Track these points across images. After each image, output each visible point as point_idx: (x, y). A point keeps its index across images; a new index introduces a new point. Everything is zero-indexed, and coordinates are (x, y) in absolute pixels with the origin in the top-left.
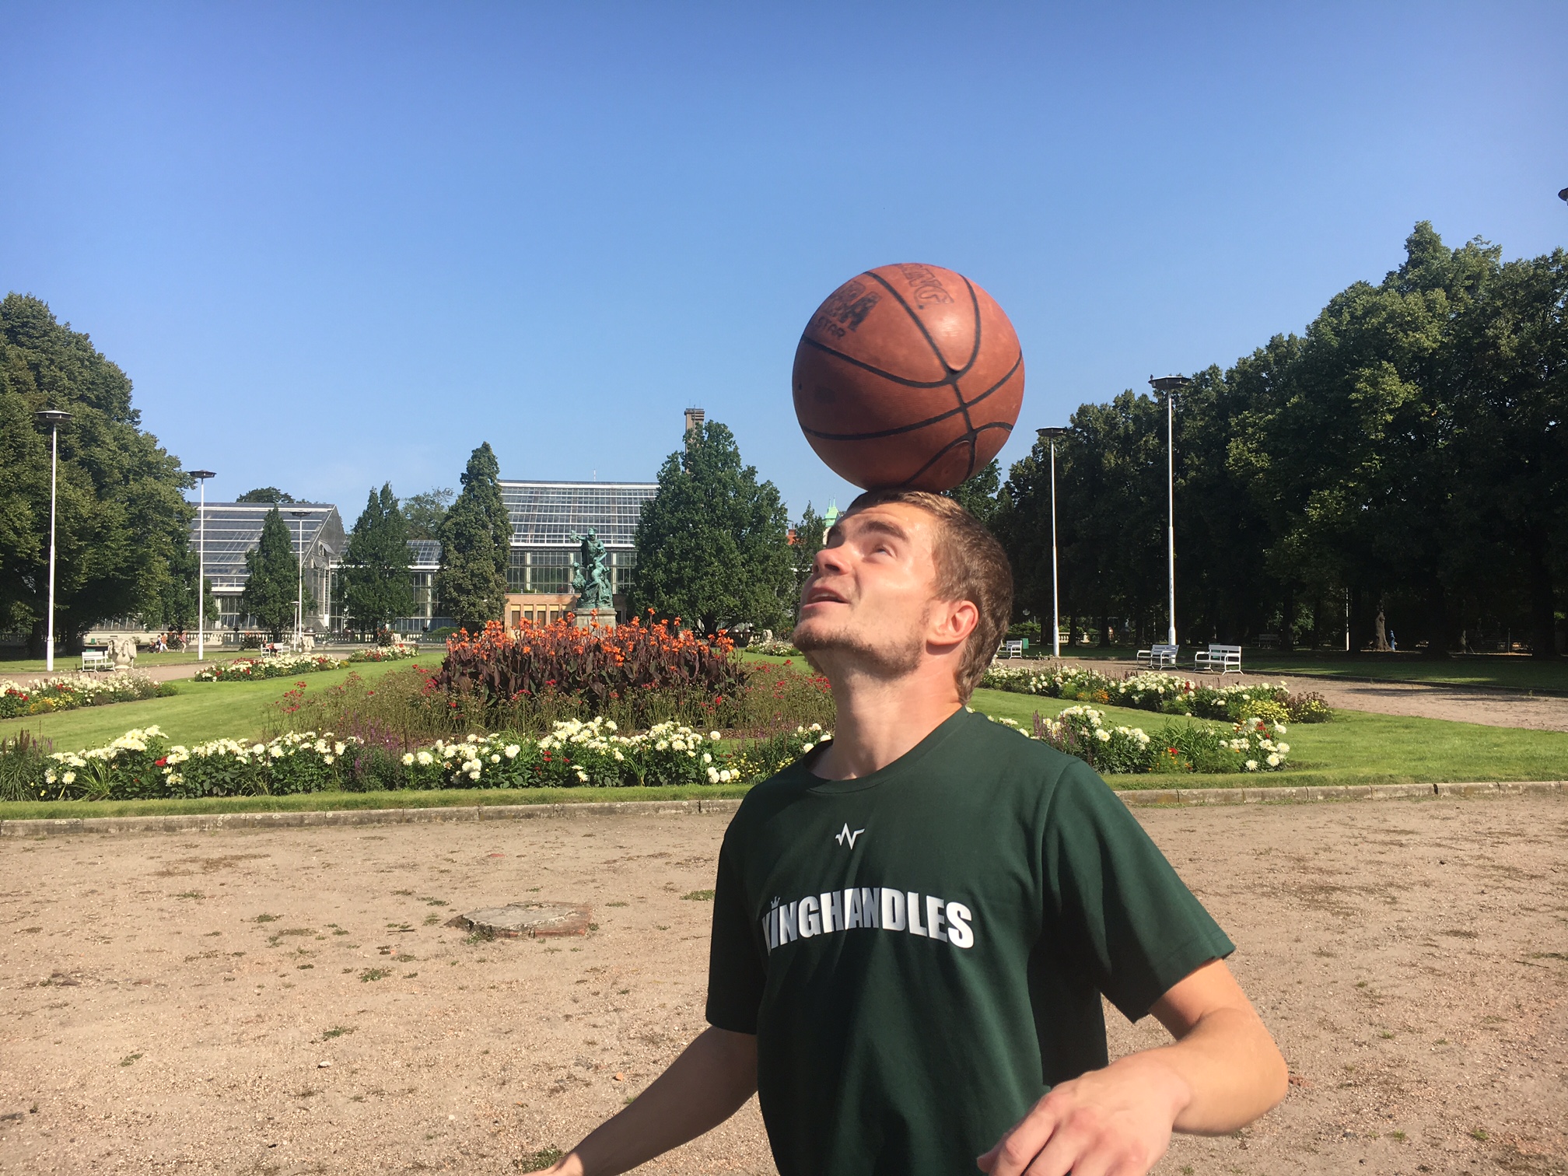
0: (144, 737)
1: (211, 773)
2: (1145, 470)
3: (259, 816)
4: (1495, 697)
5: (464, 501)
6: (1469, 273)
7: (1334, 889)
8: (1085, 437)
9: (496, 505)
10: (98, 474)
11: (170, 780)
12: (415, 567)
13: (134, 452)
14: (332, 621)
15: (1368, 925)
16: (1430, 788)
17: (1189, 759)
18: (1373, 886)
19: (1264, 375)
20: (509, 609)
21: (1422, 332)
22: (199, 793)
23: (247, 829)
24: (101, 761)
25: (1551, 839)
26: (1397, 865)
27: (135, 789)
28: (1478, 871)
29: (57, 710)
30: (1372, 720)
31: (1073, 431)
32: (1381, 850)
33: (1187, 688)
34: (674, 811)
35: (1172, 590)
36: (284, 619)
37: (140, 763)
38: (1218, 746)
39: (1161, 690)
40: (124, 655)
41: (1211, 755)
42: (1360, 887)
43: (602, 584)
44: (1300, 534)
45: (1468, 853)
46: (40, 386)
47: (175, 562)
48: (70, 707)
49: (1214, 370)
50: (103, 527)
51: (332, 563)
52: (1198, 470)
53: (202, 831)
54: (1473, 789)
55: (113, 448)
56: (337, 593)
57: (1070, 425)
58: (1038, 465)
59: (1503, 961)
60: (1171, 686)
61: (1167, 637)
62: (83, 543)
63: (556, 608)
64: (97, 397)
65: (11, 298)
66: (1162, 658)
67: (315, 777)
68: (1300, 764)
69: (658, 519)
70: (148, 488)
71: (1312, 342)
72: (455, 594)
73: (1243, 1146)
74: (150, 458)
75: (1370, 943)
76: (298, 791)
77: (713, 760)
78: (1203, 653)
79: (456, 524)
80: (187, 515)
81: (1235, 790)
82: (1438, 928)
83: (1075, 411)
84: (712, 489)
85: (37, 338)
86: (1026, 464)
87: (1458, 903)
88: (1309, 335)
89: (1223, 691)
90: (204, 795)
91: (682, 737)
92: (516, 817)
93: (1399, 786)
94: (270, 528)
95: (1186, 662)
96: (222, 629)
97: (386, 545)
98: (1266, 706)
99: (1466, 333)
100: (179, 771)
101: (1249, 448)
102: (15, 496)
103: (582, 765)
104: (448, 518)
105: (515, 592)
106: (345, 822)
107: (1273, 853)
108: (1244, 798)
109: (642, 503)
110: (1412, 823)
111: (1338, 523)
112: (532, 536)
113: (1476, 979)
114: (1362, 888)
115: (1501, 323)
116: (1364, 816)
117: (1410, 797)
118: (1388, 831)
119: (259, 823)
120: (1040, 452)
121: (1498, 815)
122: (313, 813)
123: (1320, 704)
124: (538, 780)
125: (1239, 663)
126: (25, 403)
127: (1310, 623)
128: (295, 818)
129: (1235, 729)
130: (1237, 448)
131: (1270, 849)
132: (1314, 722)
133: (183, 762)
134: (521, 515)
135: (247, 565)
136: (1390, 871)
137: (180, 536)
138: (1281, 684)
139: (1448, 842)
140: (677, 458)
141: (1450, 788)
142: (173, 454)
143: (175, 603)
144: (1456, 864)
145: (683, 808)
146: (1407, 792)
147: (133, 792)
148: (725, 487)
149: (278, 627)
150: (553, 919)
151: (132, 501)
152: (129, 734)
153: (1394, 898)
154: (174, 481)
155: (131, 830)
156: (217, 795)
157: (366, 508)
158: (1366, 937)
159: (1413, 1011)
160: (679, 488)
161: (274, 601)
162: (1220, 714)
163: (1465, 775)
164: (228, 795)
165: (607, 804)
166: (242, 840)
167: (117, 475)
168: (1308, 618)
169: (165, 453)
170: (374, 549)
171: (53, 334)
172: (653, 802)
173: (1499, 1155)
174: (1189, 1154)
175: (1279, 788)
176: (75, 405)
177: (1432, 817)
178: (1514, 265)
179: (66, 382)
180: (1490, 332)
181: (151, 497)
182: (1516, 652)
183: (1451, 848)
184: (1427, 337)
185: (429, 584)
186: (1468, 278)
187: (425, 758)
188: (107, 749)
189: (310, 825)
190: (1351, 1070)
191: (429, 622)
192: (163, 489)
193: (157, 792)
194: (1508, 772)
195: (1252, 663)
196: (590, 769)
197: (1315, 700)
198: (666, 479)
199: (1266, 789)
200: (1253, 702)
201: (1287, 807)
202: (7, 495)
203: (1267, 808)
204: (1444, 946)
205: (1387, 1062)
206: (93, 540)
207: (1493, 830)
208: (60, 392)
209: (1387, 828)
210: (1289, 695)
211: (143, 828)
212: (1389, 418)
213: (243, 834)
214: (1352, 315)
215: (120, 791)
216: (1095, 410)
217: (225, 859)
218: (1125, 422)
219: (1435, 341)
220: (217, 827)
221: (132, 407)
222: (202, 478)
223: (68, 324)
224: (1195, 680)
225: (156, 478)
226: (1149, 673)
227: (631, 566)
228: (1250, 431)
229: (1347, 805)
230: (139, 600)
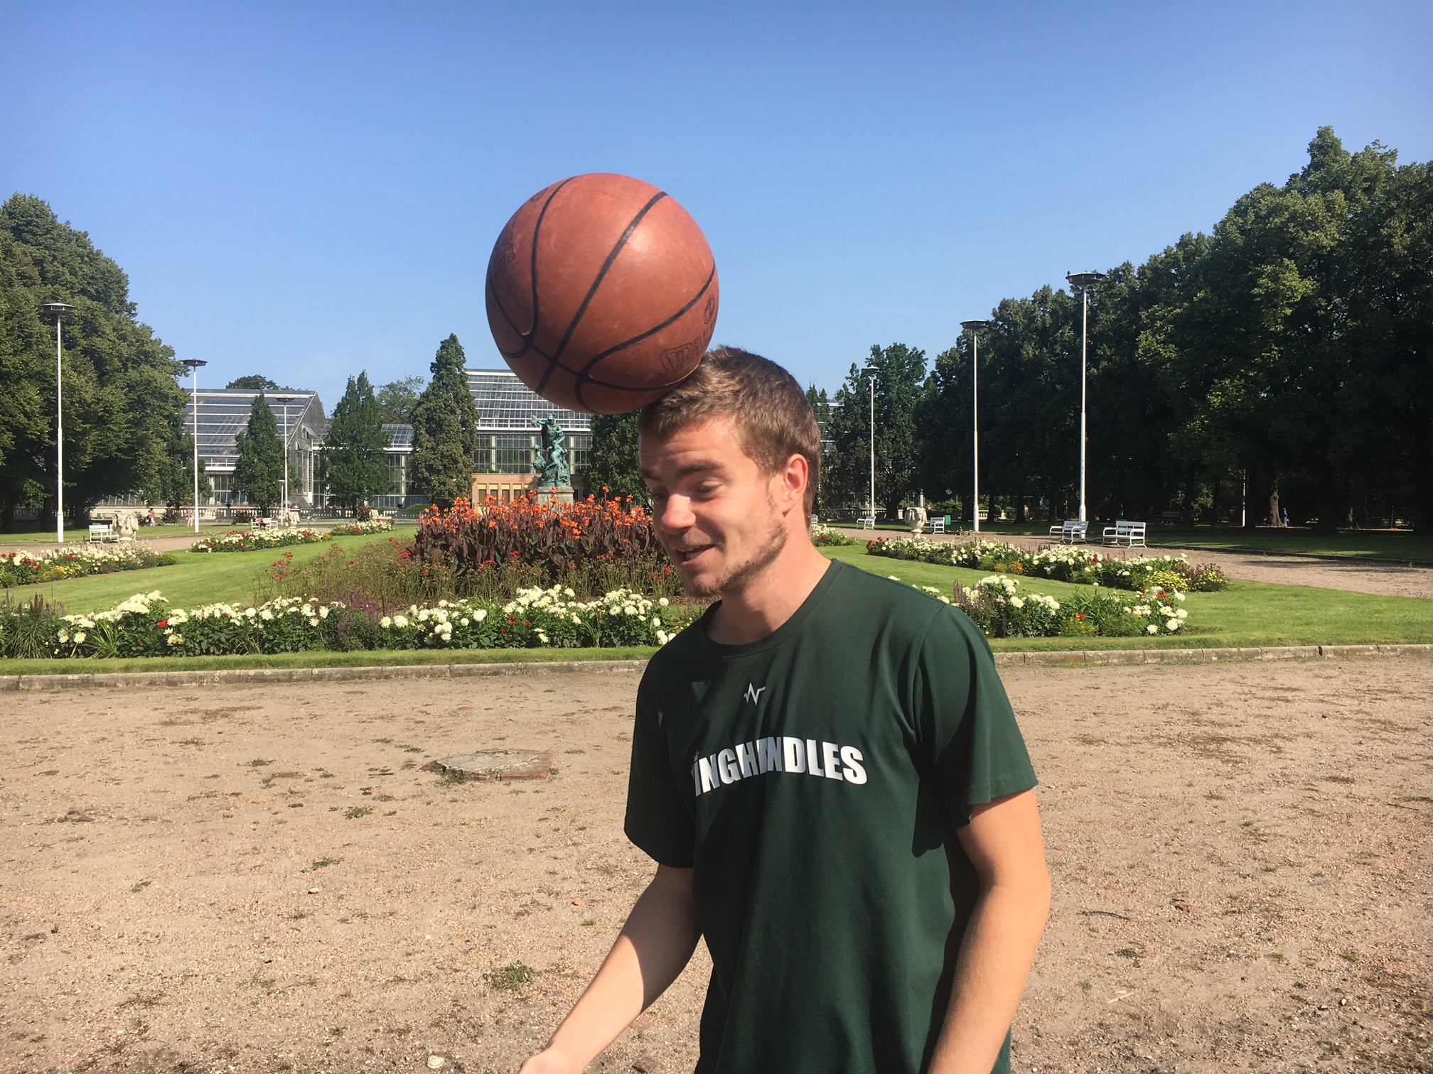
0: (147, 601)
1: (208, 634)
2: (1061, 361)
3: (252, 672)
4: (1378, 568)
5: (434, 389)
6: (1366, 176)
7: (1225, 740)
8: (1005, 330)
9: (464, 392)
10: (99, 362)
11: (171, 640)
12: (390, 449)
13: (131, 342)
14: (315, 498)
15: (1254, 771)
16: (1315, 650)
17: (1095, 624)
18: (1260, 737)
19: (1173, 271)
20: (476, 487)
21: (1321, 231)
22: (198, 652)
23: (241, 684)
24: (108, 622)
25: (1425, 696)
26: (1283, 719)
27: (139, 648)
28: (1357, 724)
29: (67, 577)
30: (1264, 589)
31: (995, 324)
32: (1269, 705)
33: (1095, 560)
34: (626, 670)
35: (1083, 471)
36: (271, 496)
37: (144, 625)
38: (1122, 612)
39: (1071, 562)
40: (127, 528)
41: (1116, 620)
42: (1248, 738)
43: (560, 465)
44: (1202, 421)
45: (1348, 708)
46: (45, 280)
47: (172, 444)
48: (80, 574)
49: (1127, 266)
50: (105, 411)
51: (314, 445)
52: (1110, 360)
53: (201, 685)
54: (1354, 651)
55: (113, 338)
56: (319, 473)
57: (991, 319)
58: (962, 356)
59: (1377, 804)
60: (1080, 558)
61: (1077, 514)
62: (88, 426)
63: (518, 487)
64: (97, 291)
65: (15, 198)
66: (1073, 533)
67: (302, 638)
68: (1197, 629)
70: (145, 375)
71: (1219, 240)
72: (426, 474)
73: (1136, 965)
74: (146, 348)
75: (1256, 788)
76: (286, 650)
77: (662, 624)
78: (1110, 528)
79: (427, 409)
80: (181, 400)
81: (1137, 652)
82: (1318, 775)
83: (997, 306)
85: (40, 236)
86: (951, 355)
87: (1337, 752)
88: (1216, 234)
89: (1128, 563)
90: (202, 653)
91: (634, 603)
92: (483, 674)
93: (1287, 648)
94: (257, 413)
95: (1094, 536)
96: (216, 505)
97: (364, 429)
98: (1167, 576)
99: (1362, 231)
100: (179, 632)
101: (1157, 340)
102: (24, 383)
103: (543, 628)
104: (420, 404)
105: (481, 472)
106: (330, 678)
107: (1170, 708)
108: (1145, 659)
110: (1298, 682)
111: (1237, 409)
112: (496, 421)
113: (1351, 820)
114: (1250, 739)
115: (1395, 222)
116: (1253, 675)
117: (1296, 658)
118: (1276, 689)
119: (252, 679)
120: (964, 343)
121: (1377, 675)
122: (301, 670)
123: (1217, 574)
124: (503, 642)
125: (1143, 538)
126: (31, 296)
127: (1209, 502)
128: (284, 675)
129: (1138, 596)
130: (1147, 340)
131: (1168, 704)
132: (1210, 591)
133: (183, 624)
134: (486, 402)
135: (237, 446)
136: (1276, 724)
137: (175, 420)
138: (1181, 556)
139: (1331, 698)
141: (1334, 650)
142: (168, 345)
143: (172, 481)
144: (1337, 718)
145: (635, 666)
146: (1295, 654)
147: (138, 651)
149: (266, 503)
150: (518, 764)
151: (131, 387)
152: (133, 599)
153: (1279, 748)
154: (169, 369)
155: (137, 685)
156: (214, 653)
157: (344, 395)
158: (1253, 782)
159: (1294, 848)
161: (262, 479)
162: (1124, 584)
163: (1348, 639)
164: (224, 653)
165: (565, 663)
166: (237, 694)
167: (117, 363)
168: (1208, 496)
169: (161, 343)
170: (352, 432)
171: (55, 232)
172: (607, 662)
173: (1368, 974)
174: (1087, 971)
175: (1177, 650)
176: (77, 298)
177: (1317, 676)
178: (1409, 168)
179: (68, 276)
180: (1384, 232)
181: (148, 384)
182: (1399, 528)
183: (1333, 703)
184: (1326, 236)
185: (403, 465)
186: (1366, 180)
187: (401, 621)
188: (113, 612)
189: (297, 680)
190: (1236, 899)
191: (403, 499)
192: (158, 376)
193: (159, 650)
194: (1388, 636)
195: (1156, 537)
196: (550, 631)
197: (1212, 571)
199: (1165, 651)
200: (1155, 573)
201: (1184, 667)
202: (17, 382)
203: (1166, 668)
204: (1324, 790)
205: (1268, 892)
206: (97, 423)
207: (1372, 688)
208: (63, 286)
209: (1275, 686)
210: (1189, 567)
211: (147, 682)
212: (1288, 311)
213: (237, 688)
214: (1257, 215)
215: (126, 650)
216: (1016, 305)
217: (222, 710)
218: (1043, 316)
219: (1333, 239)
220: (215, 682)
221: (129, 300)
222: (195, 366)
223: (68, 222)
224: (1102, 553)
225: (153, 366)
226: (1061, 546)
227: (587, 448)
228: (1159, 324)
229: (1239, 665)
230: (139, 479)
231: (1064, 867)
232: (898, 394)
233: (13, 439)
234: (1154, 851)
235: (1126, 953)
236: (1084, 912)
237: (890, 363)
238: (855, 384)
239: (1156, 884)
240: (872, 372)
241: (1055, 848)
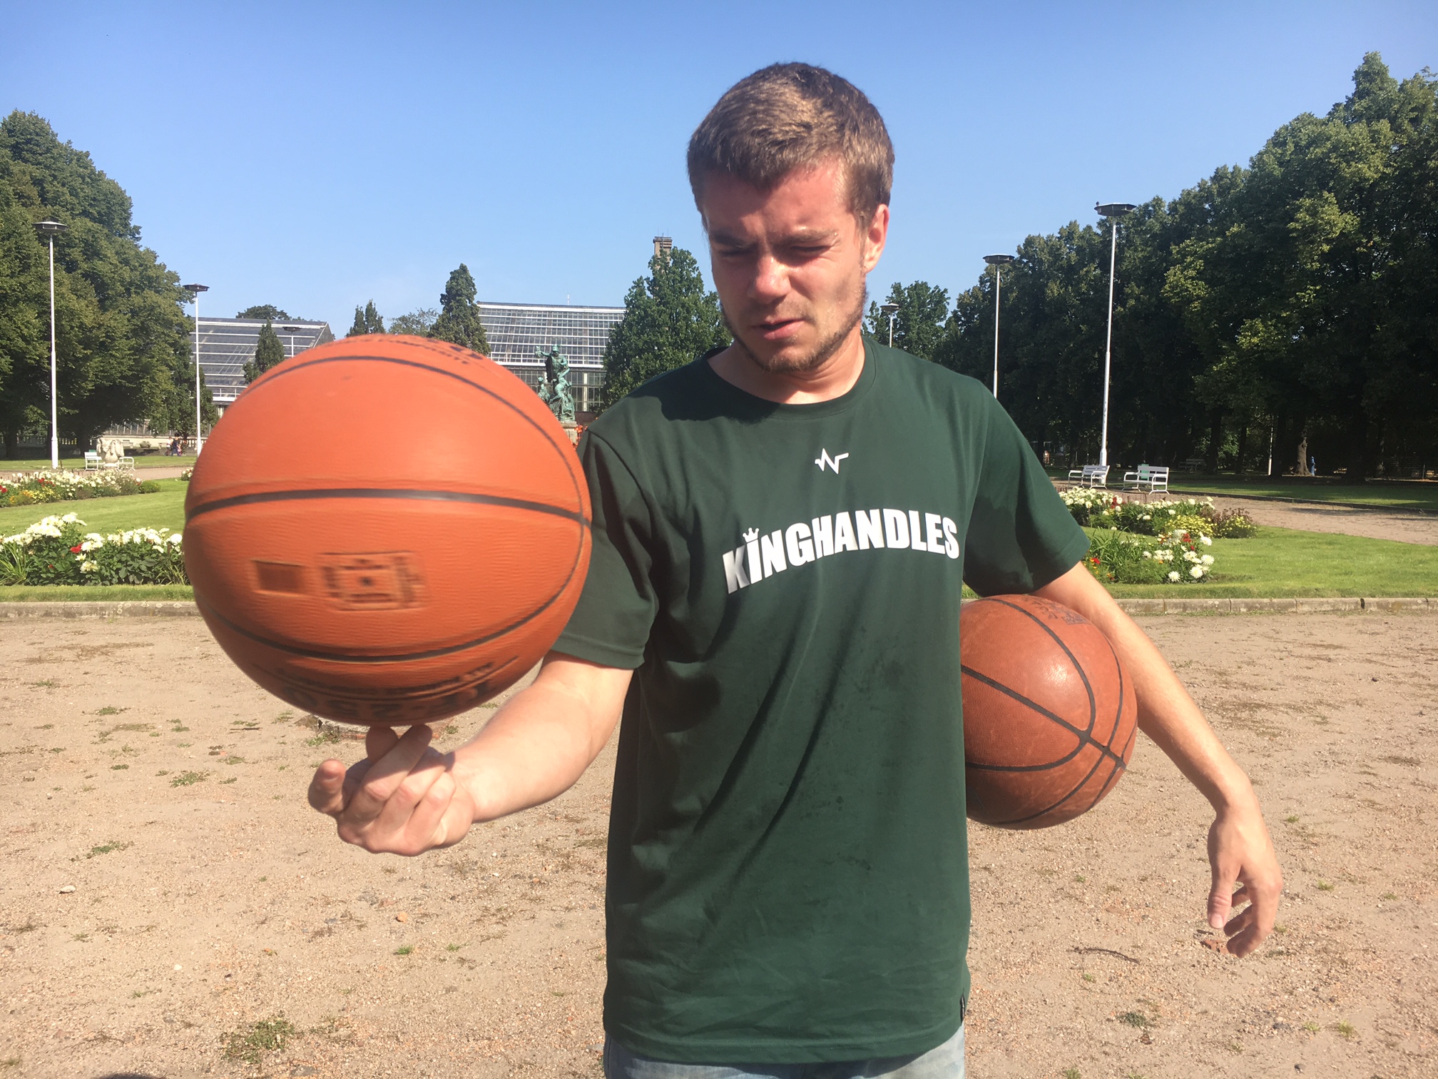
0: (61, 524)
1: (127, 561)
2: (1085, 300)
3: (159, 604)
5: (443, 320)
6: (1414, 105)
7: (1259, 706)
8: (1030, 268)
9: (474, 325)
10: (100, 285)
11: (85, 567)
13: (135, 266)
15: (1296, 747)
16: (1357, 603)
17: (1111, 569)
18: (1301, 704)
19: (1207, 206)
21: (1364, 163)
22: (115, 580)
23: (148, 618)
24: (18, 546)
26: (1327, 682)
27: (49, 575)
28: (1414, 690)
29: (37, 503)
30: (1295, 536)
31: (1020, 261)
32: (1308, 665)
33: (1115, 504)
35: (1106, 413)
37: (55, 549)
38: (1141, 557)
39: (1089, 504)
40: (112, 454)
41: (1134, 565)
42: (1287, 705)
43: (565, 399)
44: (1229, 361)
45: (1402, 670)
46: (44, 201)
47: (179, 372)
48: (53, 500)
49: (1157, 202)
50: (107, 337)
52: (1137, 298)
53: (102, 618)
54: (1399, 604)
55: (115, 262)
57: (1016, 256)
58: (985, 294)
60: (1099, 501)
61: (1098, 462)
62: (89, 352)
64: (99, 213)
65: (15, 114)
66: (1093, 478)
68: (1224, 577)
69: (625, 340)
70: (149, 301)
71: (1256, 173)
73: (1146, 1040)
74: (151, 273)
75: (1299, 769)
78: (1132, 473)
80: (185, 327)
81: (1156, 601)
82: (1375, 753)
83: (1022, 242)
84: (676, 313)
85: (40, 155)
86: (973, 294)
87: (1395, 725)
88: (1253, 167)
89: (1149, 506)
90: (120, 582)
93: (1325, 600)
94: (264, 342)
95: (1114, 482)
98: (1191, 521)
99: (1408, 164)
100: (93, 558)
101: (1185, 276)
102: (22, 305)
107: (1194, 666)
108: (1165, 608)
109: (611, 326)
110: (1340, 637)
111: (1267, 351)
112: (509, 356)
113: (1423, 816)
114: (1289, 706)
116: (1288, 628)
117: (1335, 611)
118: (1315, 645)
119: (159, 612)
120: (987, 282)
121: (1429, 631)
123: (1245, 520)
125: (1166, 483)
126: (29, 217)
127: (1234, 449)
129: (1160, 540)
130: (1175, 275)
131: (1191, 662)
132: (1237, 537)
133: (97, 550)
134: (500, 336)
135: (245, 376)
136: (1318, 688)
137: (183, 348)
138: (1207, 500)
139: (1379, 658)
140: (643, 283)
141: (1377, 603)
142: (172, 270)
143: (180, 410)
144: (1389, 681)
146: (1333, 606)
147: (48, 578)
148: (688, 312)
151: (134, 313)
152: (45, 521)
153: (1324, 718)
154: (174, 295)
155: (30, 616)
156: (134, 582)
158: (1295, 762)
159: (1353, 855)
160: (645, 312)
162: (1144, 529)
163: (1393, 590)
164: (145, 582)
166: (135, 628)
167: (121, 289)
168: (1233, 444)
169: (165, 268)
171: (55, 151)
174: (1076, 1049)
175: (1202, 600)
176: (77, 219)
177: (1361, 632)
179: (68, 197)
180: (1432, 164)
181: (152, 310)
182: (1430, 479)
183: (1383, 664)
184: (1369, 168)
186: (1413, 110)
188: (23, 535)
190: (1282, 932)
192: (162, 302)
193: (71, 578)
194: (1436, 588)
195: (1182, 478)
197: (1240, 516)
198: (634, 302)
199: (1188, 600)
200: (1179, 517)
201: (1209, 619)
202: (15, 304)
203: (1188, 620)
204: (1383, 775)
205: (1325, 921)
206: (99, 349)
207: (1426, 647)
208: (63, 207)
209: (1314, 642)
210: (1215, 511)
211: (43, 613)
212: (1326, 248)
213: (141, 622)
214: (1296, 145)
215: (36, 577)
216: (1042, 241)
217: (106, 646)
218: (1069, 254)
219: (1377, 171)
220: (117, 614)
221: (133, 223)
222: (197, 291)
223: (69, 142)
224: (1122, 496)
225: (157, 292)
226: (1079, 489)
227: (601, 385)
228: (1189, 259)
229: (1271, 618)
230: (144, 407)
231: (1056, 877)
232: (918, 334)
233: (11, 364)
234: (1173, 857)
235: (1132, 1019)
236: (1077, 949)
237: (911, 302)
238: (875, 323)
239: (1174, 906)
240: (892, 309)
241: (1046, 849)
